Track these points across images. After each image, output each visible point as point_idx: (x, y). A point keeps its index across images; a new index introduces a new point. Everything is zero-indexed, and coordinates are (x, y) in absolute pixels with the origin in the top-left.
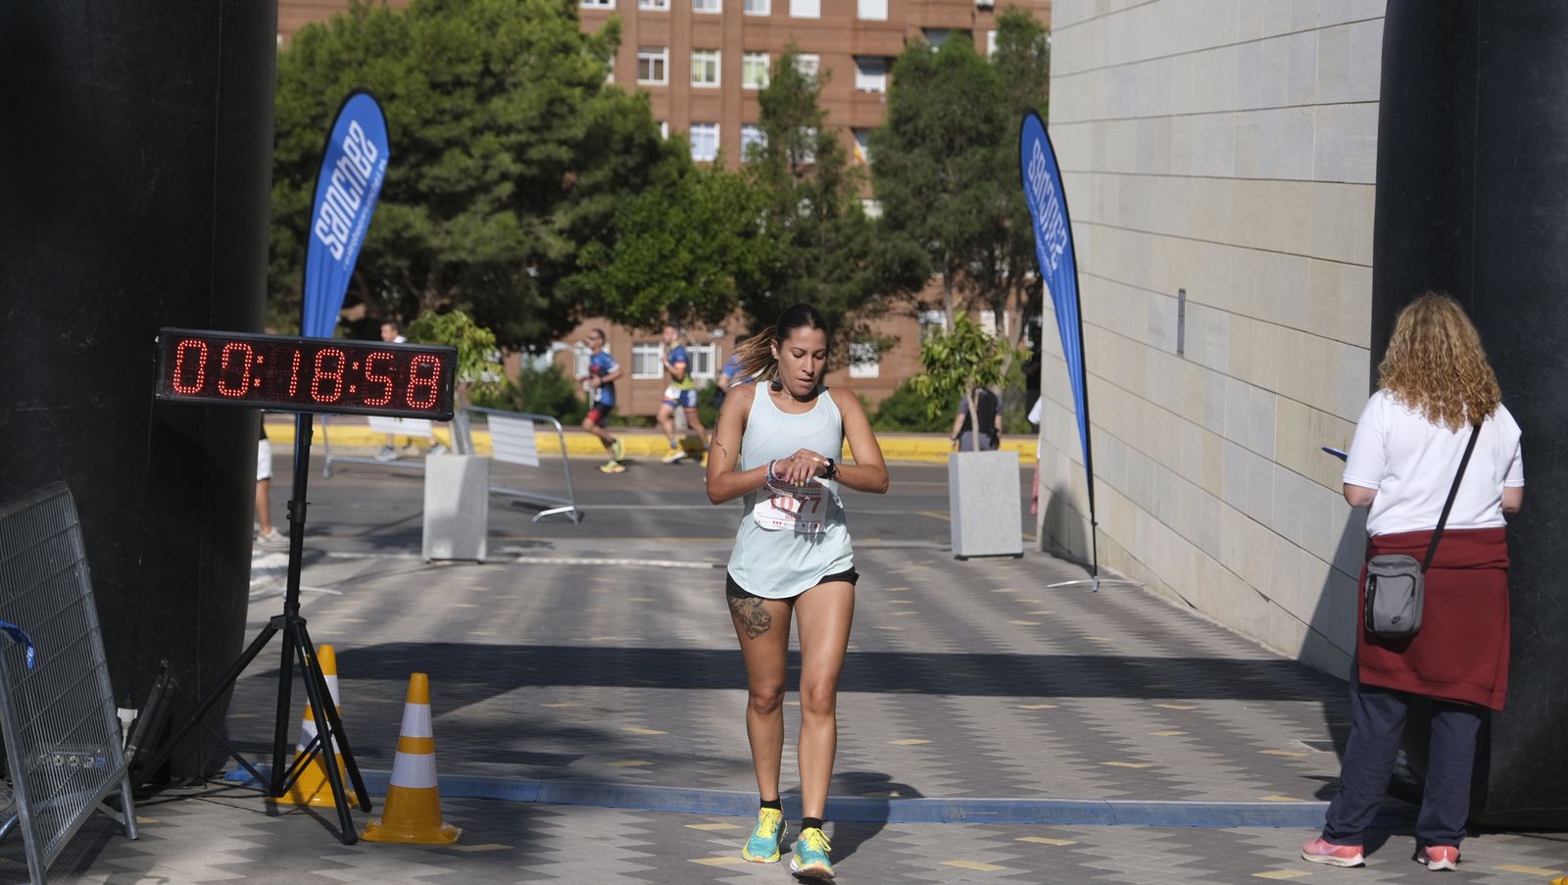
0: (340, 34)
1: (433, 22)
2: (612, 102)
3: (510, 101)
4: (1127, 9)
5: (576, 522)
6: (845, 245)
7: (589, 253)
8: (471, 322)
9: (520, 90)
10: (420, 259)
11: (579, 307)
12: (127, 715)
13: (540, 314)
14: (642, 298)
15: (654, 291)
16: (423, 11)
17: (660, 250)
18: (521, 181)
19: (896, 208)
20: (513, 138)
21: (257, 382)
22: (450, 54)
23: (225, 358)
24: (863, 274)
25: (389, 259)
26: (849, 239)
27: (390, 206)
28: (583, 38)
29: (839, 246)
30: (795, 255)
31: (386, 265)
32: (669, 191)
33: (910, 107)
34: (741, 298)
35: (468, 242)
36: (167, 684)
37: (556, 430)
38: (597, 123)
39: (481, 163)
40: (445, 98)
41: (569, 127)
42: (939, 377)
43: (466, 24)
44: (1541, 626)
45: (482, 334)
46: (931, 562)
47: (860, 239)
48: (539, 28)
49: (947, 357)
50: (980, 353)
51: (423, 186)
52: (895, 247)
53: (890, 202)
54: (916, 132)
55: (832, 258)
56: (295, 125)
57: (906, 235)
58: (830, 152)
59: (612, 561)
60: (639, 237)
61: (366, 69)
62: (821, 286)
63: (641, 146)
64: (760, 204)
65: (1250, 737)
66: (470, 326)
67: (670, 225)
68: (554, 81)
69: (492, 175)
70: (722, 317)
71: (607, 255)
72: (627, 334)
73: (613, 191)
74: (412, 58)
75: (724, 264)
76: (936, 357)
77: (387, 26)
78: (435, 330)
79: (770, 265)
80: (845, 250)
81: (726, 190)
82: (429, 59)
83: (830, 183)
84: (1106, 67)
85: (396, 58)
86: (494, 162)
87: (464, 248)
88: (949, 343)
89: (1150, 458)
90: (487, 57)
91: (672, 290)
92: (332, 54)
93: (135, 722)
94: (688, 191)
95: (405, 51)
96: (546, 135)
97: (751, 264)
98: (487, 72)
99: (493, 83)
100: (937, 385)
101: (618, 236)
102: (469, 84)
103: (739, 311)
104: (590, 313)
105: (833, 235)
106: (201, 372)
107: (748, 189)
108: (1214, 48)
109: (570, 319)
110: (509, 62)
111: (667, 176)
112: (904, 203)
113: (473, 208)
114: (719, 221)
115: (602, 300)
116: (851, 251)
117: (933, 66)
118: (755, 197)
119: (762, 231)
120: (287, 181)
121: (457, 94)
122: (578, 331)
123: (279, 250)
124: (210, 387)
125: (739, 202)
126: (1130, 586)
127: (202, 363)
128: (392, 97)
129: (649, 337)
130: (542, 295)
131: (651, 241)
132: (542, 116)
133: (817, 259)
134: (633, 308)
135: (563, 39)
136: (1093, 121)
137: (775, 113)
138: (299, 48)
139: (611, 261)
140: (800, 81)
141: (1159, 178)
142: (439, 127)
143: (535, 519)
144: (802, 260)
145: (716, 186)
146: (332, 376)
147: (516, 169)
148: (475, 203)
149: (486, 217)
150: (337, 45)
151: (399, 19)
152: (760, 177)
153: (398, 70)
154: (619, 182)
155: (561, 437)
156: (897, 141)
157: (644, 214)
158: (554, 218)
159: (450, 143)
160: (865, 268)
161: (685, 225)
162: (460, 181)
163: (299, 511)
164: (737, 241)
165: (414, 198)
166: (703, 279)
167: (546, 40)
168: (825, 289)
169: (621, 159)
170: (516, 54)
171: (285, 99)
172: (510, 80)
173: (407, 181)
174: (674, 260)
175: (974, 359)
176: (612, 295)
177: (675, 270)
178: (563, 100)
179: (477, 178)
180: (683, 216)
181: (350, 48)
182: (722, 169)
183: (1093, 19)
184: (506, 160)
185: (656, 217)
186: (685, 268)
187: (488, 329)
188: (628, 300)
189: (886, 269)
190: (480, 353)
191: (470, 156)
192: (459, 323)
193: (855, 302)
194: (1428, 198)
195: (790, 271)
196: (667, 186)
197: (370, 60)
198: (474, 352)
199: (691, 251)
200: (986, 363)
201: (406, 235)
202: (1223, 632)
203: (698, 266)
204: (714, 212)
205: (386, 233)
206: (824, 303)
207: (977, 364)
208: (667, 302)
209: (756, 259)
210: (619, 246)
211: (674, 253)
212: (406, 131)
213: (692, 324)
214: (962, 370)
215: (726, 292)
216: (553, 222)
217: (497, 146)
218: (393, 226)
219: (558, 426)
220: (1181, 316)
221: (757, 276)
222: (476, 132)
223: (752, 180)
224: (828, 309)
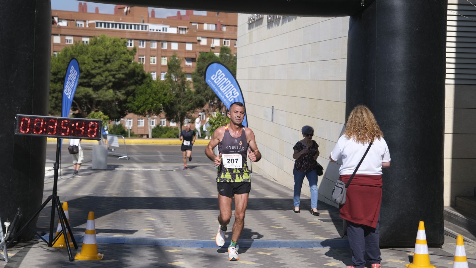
0: (73, 49)
1: (94, 47)
2: (135, 65)
3: (111, 64)
4: (257, 42)
5: (128, 160)
6: (187, 97)
7: (130, 99)
8: (103, 114)
9: (114, 62)
10: (90, 100)
11: (127, 111)
12: (7, 224)
13: (118, 112)
14: (142, 109)
15: (144, 107)
16: (91, 44)
17: (145, 98)
18: (114, 83)
19: (198, 89)
20: (112, 73)
21: (45, 130)
22: (98, 54)
23: (35, 123)
24: (191, 104)
25: (84, 100)
26: (188, 96)
27: (84, 88)
28: (128, 51)
29: (185, 97)
30: (176, 99)
31: (83, 101)
32: (147, 85)
33: (201, 67)
34: (164, 109)
35: (102, 96)
36: (19, 215)
37: (123, 138)
38: (131, 70)
39: (105, 78)
40: (97, 64)
41: (125, 70)
42: (213, 127)
43: (101, 47)
44: (394, 194)
45: (106, 117)
46: (211, 169)
47: (190, 96)
48: (118, 48)
49: (214, 122)
50: (222, 121)
51: (92, 83)
52: (198, 98)
53: (197, 88)
54: (203, 73)
55: (184, 100)
56: (62, 70)
57: (200, 95)
58: (183, 77)
59: (136, 169)
60: (141, 95)
61: (79, 57)
62: (182, 106)
63: (141, 75)
64: (168, 88)
65: (304, 218)
66: (103, 115)
67: (147, 93)
68: (121, 60)
69: (107, 81)
70: (160, 113)
71: (134, 99)
72: (138, 117)
73: (135, 85)
74: (89, 55)
75: (160, 101)
76: (212, 122)
77: (83, 48)
78: (95, 116)
79: (170, 101)
80: (187, 98)
81: (160, 85)
82: (93, 55)
83: (184, 83)
84: (252, 55)
85: (85, 55)
86: (108, 78)
87: (101, 97)
88: (215, 119)
89: (264, 146)
90: (106, 55)
91: (148, 107)
92: (71, 54)
93: (10, 226)
94: (151, 85)
95: (87, 53)
96: (120, 72)
97: (165, 102)
98: (106, 58)
99: (107, 61)
100: (212, 128)
101: (136, 95)
102: (102, 61)
103: (163, 112)
104: (130, 112)
105: (184, 95)
106: (28, 127)
107: (165, 84)
108: (281, 49)
109: (125, 113)
110: (111, 56)
111: (147, 82)
112: (200, 88)
113: (103, 88)
114: (159, 92)
115: (132, 109)
116: (188, 98)
117: (206, 57)
118: (167, 86)
119: (168, 94)
120: (60, 82)
121: (99, 63)
122: (127, 116)
123: (58, 98)
124: (31, 131)
125: (163, 88)
126: (259, 175)
127: (29, 124)
128: (85, 63)
129: (143, 117)
130: (119, 108)
131: (143, 96)
132: (119, 68)
133: (180, 100)
134: (139, 111)
135: (123, 51)
136: (248, 68)
137: (171, 68)
138: (63, 52)
139: (135, 101)
140: (177, 61)
141: (266, 80)
142: (95, 70)
143: (118, 159)
144: (177, 100)
145: (158, 84)
146: (66, 128)
147: (113, 80)
148: (103, 87)
149: (106, 90)
150: (72, 52)
151: (86, 46)
152: (168, 82)
153: (86, 57)
154: (136, 83)
155: (124, 140)
156: (198, 74)
157: (142, 90)
158: (122, 91)
159: (98, 74)
160: (191, 102)
161: (151, 92)
162: (100, 82)
163: (57, 166)
164: (163, 96)
165: (89, 86)
166: (155, 105)
167: (119, 51)
168: (182, 107)
169: (137, 78)
170: (113, 54)
171: (60, 63)
172: (111, 60)
173: (88, 82)
174: (148, 101)
175: (220, 122)
176: (135, 108)
177: (149, 103)
178: (123, 64)
179: (104, 82)
180: (151, 90)
181: (75, 52)
182: (159, 80)
183: (248, 45)
184: (111, 77)
185: (145, 91)
186: (151, 102)
187: (107, 116)
188: (138, 109)
189: (196, 102)
190: (105, 122)
191: (102, 76)
192: (100, 114)
193: (189, 110)
194: (363, 80)
195: (175, 103)
196: (147, 84)
197: (80, 55)
198: (104, 121)
199: (153, 98)
200: (223, 123)
201: (88, 94)
202: (285, 187)
203: (154, 102)
204: (157, 90)
205: (83, 94)
206: (182, 110)
207: (221, 124)
208: (147, 110)
209: (167, 100)
210: (136, 97)
211: (148, 99)
212: (88, 71)
213: (153, 114)
214: (218, 125)
215: (160, 108)
216: (121, 92)
217: (108, 75)
218: (84, 92)
219: (123, 137)
220: (273, 113)
221: (167, 104)
222: (104, 71)
223: (166, 83)
224: (183, 111)
